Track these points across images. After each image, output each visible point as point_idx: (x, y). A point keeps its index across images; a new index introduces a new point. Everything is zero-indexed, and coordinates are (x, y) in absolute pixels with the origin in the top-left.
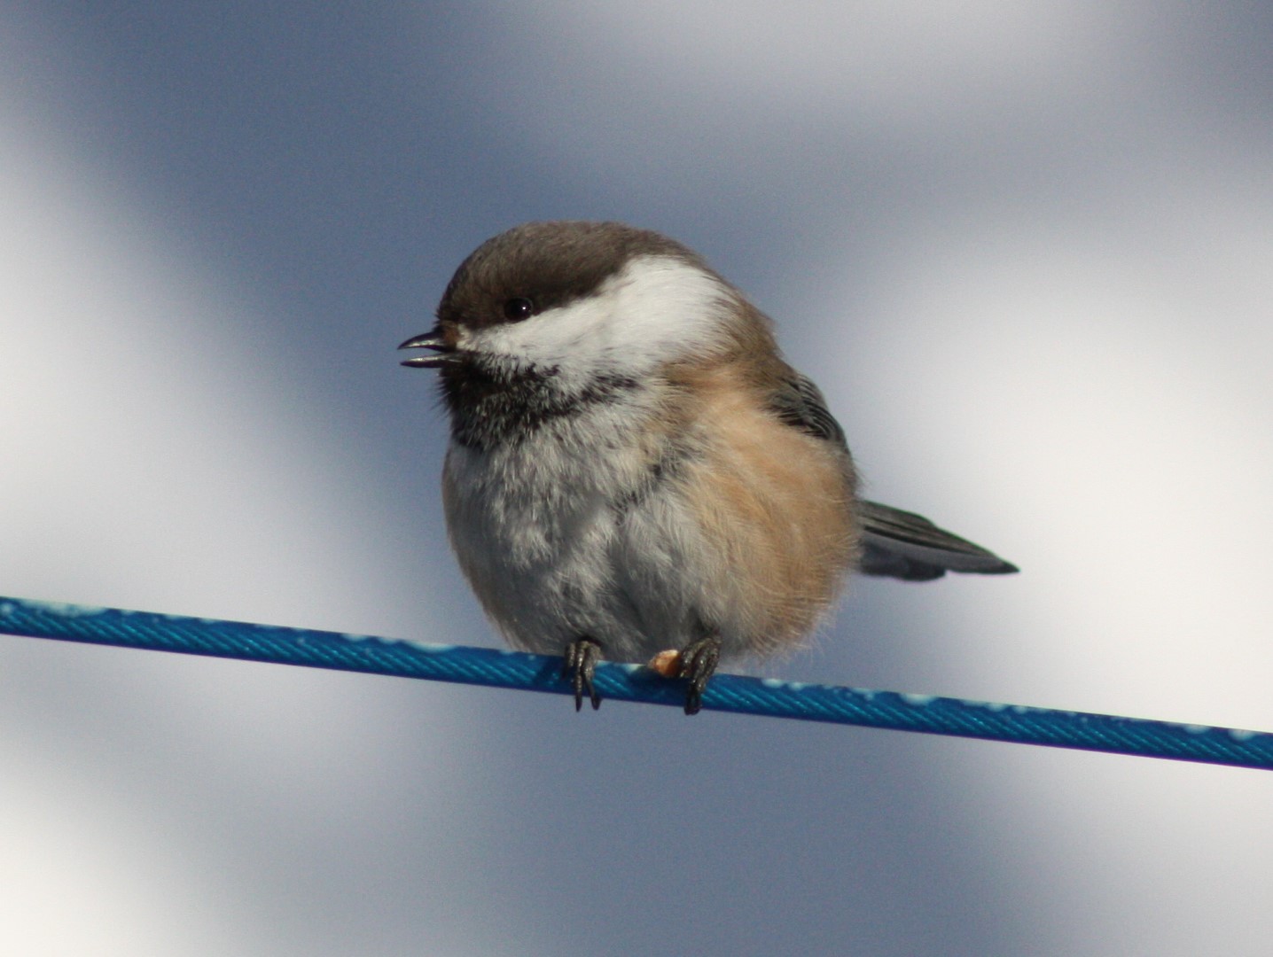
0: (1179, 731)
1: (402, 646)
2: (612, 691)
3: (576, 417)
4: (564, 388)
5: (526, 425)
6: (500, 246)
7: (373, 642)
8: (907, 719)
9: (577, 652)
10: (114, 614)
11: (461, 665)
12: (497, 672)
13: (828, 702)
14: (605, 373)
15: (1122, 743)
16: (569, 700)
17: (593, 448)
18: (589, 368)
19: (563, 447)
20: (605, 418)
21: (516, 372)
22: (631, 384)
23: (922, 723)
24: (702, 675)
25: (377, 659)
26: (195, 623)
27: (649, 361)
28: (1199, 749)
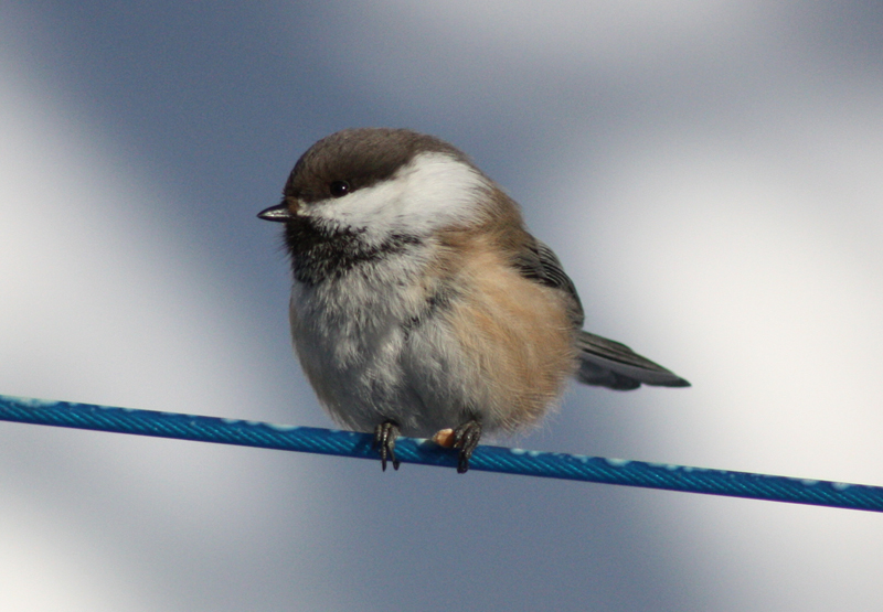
0: (798, 483)
1: (262, 426)
2: (407, 457)
3: (377, 262)
4: (370, 242)
5: (343, 266)
6: (327, 146)
7: (243, 424)
8: (610, 475)
9: (383, 431)
10: (64, 405)
11: (304, 440)
12: (328, 444)
13: (556, 464)
14: (397, 232)
15: (758, 492)
16: (377, 464)
17: (389, 285)
18: (388, 229)
19: (368, 283)
20: (398, 264)
21: (336, 231)
22: (416, 241)
23: (620, 478)
24: (468, 447)
25: (246, 436)
26: (120, 411)
27: (429, 226)
28: (811, 495)
